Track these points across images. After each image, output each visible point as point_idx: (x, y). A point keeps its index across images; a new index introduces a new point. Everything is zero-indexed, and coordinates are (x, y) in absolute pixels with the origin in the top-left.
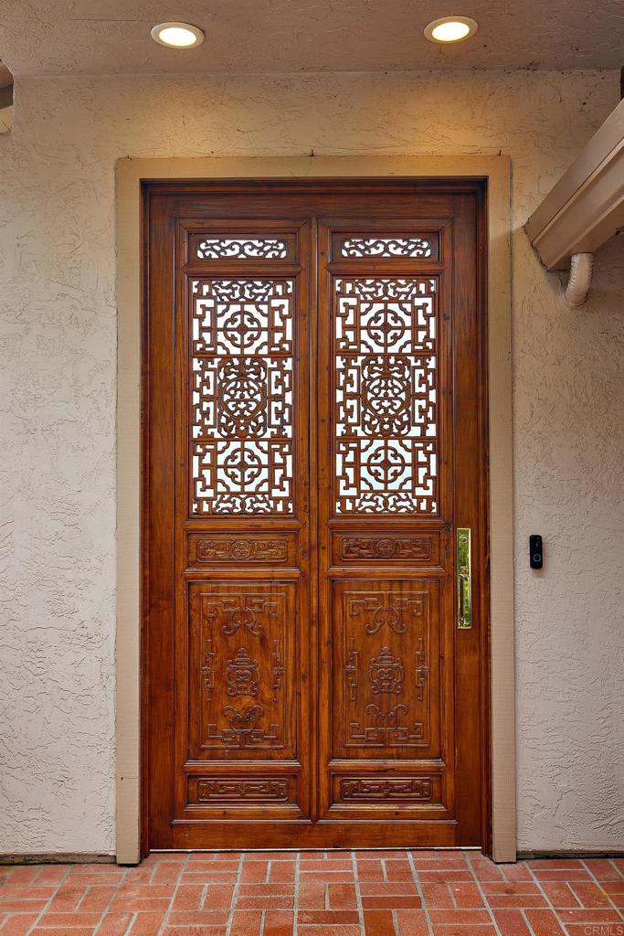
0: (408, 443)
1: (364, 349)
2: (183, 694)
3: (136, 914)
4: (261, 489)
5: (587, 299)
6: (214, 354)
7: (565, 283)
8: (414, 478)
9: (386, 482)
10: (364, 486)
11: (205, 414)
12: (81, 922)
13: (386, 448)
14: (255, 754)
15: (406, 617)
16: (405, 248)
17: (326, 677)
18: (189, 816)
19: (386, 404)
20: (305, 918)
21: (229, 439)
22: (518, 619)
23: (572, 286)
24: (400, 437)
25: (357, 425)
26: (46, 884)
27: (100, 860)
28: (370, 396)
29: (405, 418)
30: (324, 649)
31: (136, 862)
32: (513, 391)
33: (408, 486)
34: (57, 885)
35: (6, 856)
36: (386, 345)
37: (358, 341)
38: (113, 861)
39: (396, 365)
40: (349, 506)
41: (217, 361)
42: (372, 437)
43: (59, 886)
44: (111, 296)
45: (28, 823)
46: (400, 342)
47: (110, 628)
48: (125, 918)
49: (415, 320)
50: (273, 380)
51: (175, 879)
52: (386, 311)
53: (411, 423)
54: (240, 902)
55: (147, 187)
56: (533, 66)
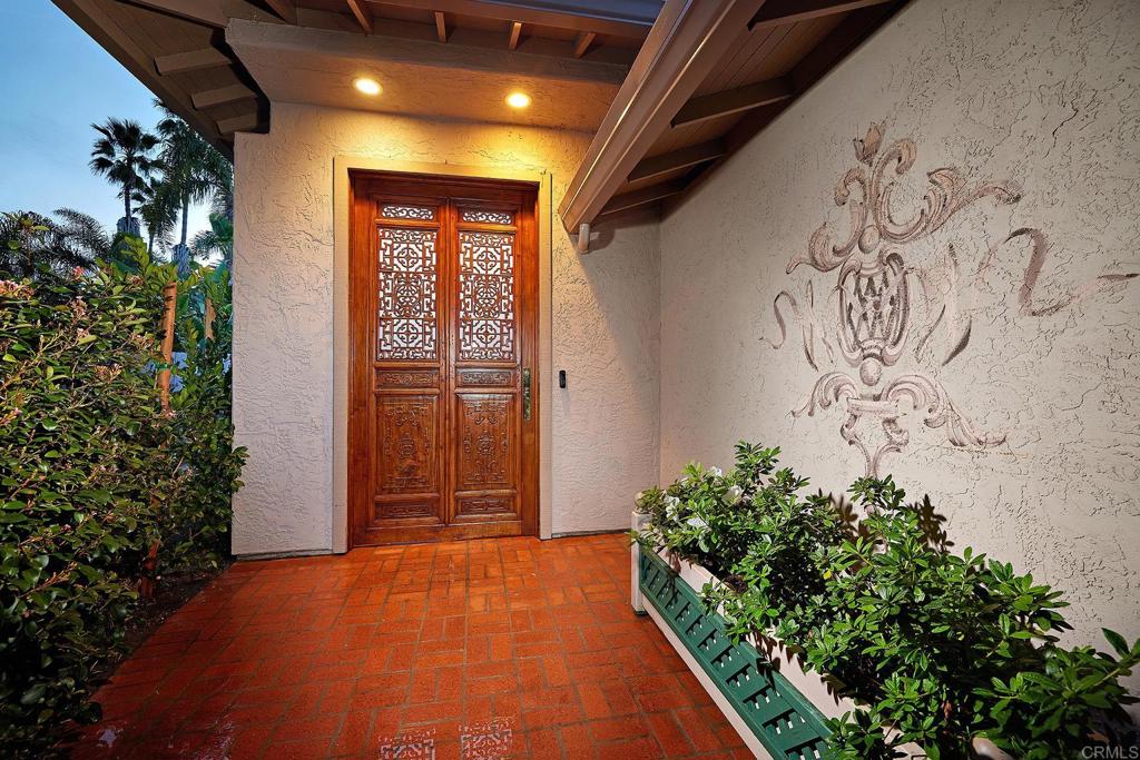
0: (499, 323)
1: (475, 271)
2: (373, 459)
4: (418, 346)
6: (392, 270)
8: (501, 341)
9: (486, 343)
11: (387, 304)
13: (486, 325)
14: (414, 490)
15: (496, 414)
16: (497, 218)
17: (453, 447)
18: (377, 526)
19: (487, 301)
21: (400, 318)
22: (554, 414)
24: (494, 319)
25: (471, 312)
27: (324, 552)
28: (478, 297)
29: (497, 309)
30: (453, 433)
31: (344, 551)
32: (551, 296)
33: (498, 345)
35: (265, 554)
36: (487, 270)
37: (472, 267)
38: (332, 553)
39: (492, 280)
40: (466, 356)
41: (393, 274)
42: (479, 319)
46: (495, 269)
47: (329, 422)
49: (502, 257)
50: (425, 286)
52: (487, 252)
53: (500, 312)
55: (353, 173)
56: (562, 126)
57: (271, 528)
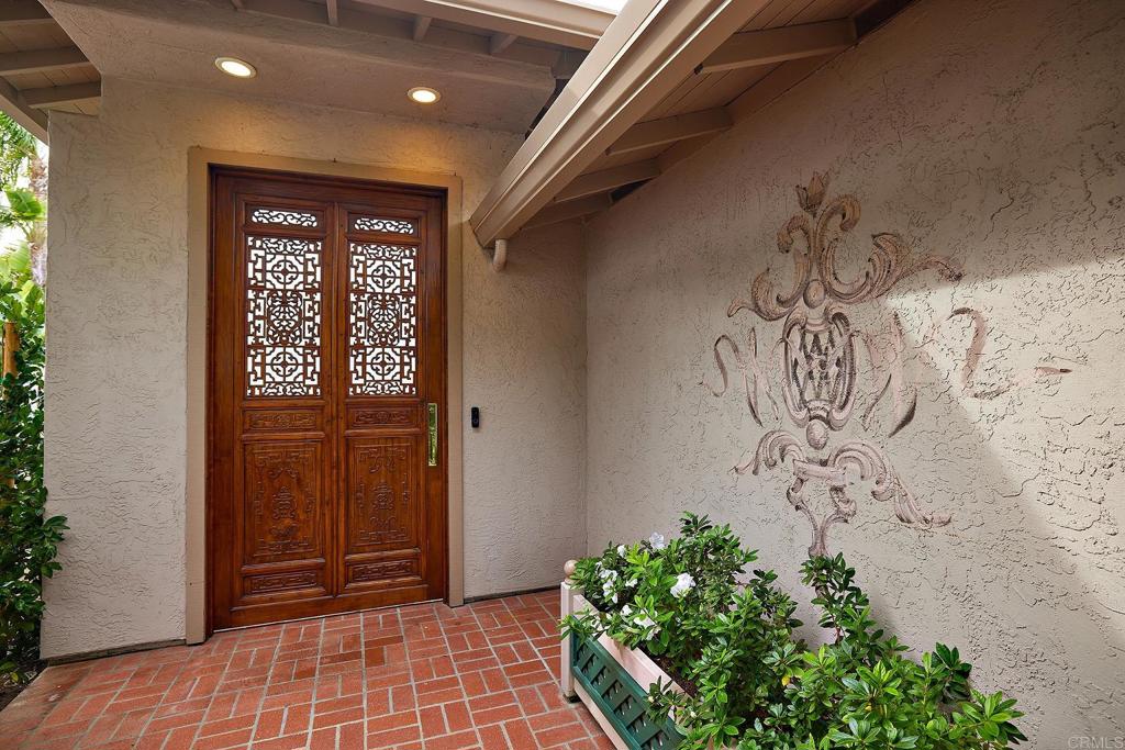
0: (398, 351)
1: (369, 289)
2: (240, 521)
3: (199, 678)
4: (298, 380)
5: (506, 266)
6: (264, 288)
7: (492, 257)
8: (401, 372)
9: (383, 375)
10: (368, 378)
11: (257, 329)
12: (151, 692)
13: (383, 353)
14: (293, 557)
15: (396, 460)
16: (397, 227)
17: (342, 502)
18: (245, 604)
19: (383, 325)
20: (325, 660)
21: (274, 346)
22: (465, 458)
23: (496, 258)
24: (392, 346)
25: (364, 338)
26: (126, 668)
27: (174, 643)
28: (373, 319)
29: (396, 334)
30: (341, 484)
31: (202, 641)
32: (462, 320)
33: (398, 377)
34: (135, 668)
35: (92, 652)
36: (383, 288)
37: (365, 284)
38: (184, 643)
39: (390, 300)
40: (358, 391)
41: (266, 292)
42: (374, 346)
43: (136, 668)
44: (184, 243)
45: (111, 626)
46: (393, 286)
47: (182, 478)
48: (190, 682)
49: (402, 273)
50: (307, 307)
51: (232, 649)
52: (384, 266)
53: (399, 338)
54: (279, 657)
55: (212, 168)
56: (475, 125)
57: (99, 619)
